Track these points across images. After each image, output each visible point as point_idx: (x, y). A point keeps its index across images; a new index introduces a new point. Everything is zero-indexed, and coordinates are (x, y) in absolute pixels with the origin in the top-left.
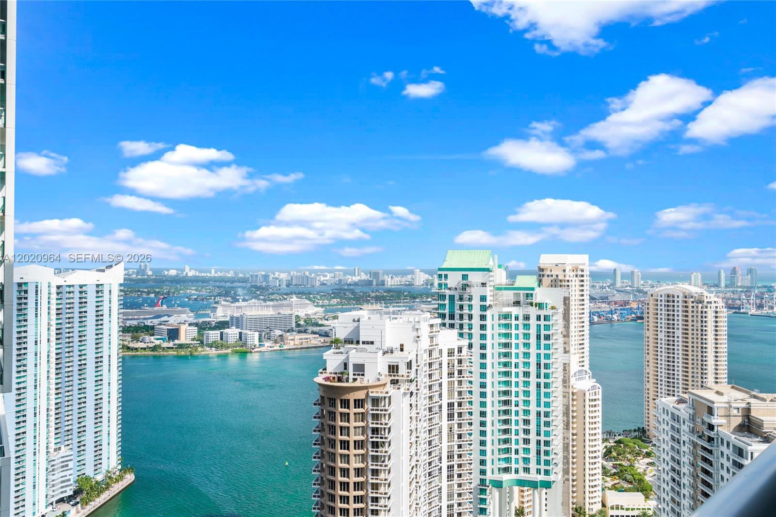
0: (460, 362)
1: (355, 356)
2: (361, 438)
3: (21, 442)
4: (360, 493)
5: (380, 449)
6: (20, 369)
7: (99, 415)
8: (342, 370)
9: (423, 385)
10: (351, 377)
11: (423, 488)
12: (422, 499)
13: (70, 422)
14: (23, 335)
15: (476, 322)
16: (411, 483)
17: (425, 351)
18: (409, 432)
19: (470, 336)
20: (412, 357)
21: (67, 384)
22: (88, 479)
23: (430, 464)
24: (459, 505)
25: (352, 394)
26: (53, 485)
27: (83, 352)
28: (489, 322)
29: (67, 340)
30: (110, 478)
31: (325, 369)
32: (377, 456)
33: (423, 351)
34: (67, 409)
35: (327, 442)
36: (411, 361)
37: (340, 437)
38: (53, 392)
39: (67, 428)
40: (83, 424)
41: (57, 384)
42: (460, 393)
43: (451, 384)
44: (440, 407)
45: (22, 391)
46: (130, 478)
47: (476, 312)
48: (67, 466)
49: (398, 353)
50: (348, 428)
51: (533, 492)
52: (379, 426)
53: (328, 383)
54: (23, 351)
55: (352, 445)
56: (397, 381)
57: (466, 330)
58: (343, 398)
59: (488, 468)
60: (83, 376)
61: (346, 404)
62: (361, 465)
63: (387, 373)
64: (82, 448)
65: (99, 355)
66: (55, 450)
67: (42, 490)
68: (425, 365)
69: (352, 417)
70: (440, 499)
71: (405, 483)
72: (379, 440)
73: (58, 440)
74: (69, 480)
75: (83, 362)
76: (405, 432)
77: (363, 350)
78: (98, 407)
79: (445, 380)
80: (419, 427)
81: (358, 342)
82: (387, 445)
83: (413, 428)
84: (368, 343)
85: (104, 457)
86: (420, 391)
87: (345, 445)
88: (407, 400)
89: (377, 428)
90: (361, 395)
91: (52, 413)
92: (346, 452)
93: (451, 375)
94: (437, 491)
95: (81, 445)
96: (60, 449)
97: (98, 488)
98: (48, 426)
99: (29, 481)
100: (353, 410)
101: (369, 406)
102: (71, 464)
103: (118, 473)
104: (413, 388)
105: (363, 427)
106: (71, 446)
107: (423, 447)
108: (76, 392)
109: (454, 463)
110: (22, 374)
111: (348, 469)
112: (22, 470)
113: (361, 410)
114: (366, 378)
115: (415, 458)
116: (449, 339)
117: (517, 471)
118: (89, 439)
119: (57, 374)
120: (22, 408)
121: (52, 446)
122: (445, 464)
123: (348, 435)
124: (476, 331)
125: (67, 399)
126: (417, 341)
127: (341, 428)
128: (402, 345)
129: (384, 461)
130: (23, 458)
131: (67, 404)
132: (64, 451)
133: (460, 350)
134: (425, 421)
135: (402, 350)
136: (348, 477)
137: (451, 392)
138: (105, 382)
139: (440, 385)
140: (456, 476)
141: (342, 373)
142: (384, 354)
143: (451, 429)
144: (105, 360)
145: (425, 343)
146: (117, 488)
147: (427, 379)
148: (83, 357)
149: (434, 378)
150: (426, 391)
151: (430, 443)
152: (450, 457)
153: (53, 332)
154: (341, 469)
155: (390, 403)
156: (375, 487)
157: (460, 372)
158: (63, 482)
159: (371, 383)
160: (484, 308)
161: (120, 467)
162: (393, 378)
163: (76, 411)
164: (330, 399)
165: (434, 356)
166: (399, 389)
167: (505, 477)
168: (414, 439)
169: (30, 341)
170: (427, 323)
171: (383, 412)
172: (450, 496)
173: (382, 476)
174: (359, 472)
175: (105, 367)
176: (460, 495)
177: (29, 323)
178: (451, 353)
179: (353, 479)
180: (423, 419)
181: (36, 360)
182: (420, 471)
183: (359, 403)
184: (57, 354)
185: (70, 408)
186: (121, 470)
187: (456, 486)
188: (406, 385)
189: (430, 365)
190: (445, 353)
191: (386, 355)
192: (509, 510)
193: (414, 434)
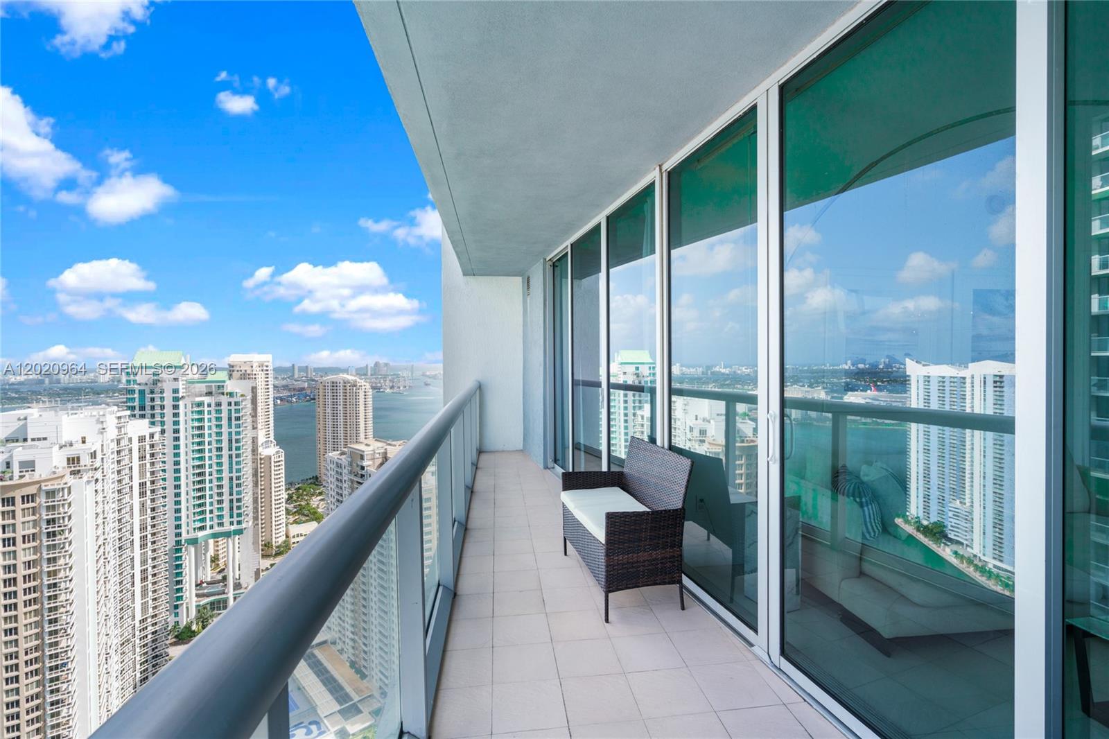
0: (152, 446)
1: (20, 454)
2: (32, 531)
4: (32, 584)
5: (59, 537)
8: (5, 468)
9: (111, 471)
10: (17, 474)
11: (112, 562)
12: (112, 572)
15: (168, 411)
16: (97, 561)
17: (112, 441)
18: (95, 516)
19: (163, 423)
20: (97, 447)
23: (120, 539)
24: (154, 567)
25: (16, 491)
28: (181, 411)
32: (55, 545)
33: (109, 441)
36: (95, 451)
42: (152, 473)
43: (142, 467)
44: (131, 487)
47: (168, 403)
49: (78, 445)
50: (15, 524)
51: (227, 541)
52: (56, 516)
55: (20, 540)
56: (79, 471)
57: (158, 418)
58: (7, 496)
59: (184, 530)
61: (11, 501)
62: (33, 557)
63: (65, 465)
68: (112, 453)
69: (20, 513)
70: (133, 567)
71: (90, 563)
72: (56, 529)
76: (90, 516)
77: (31, 447)
79: (136, 464)
80: (107, 508)
81: (25, 440)
82: (67, 531)
83: (100, 510)
84: (39, 439)
86: (107, 477)
88: (91, 487)
89: (54, 519)
90: (32, 490)
92: (11, 548)
93: (142, 458)
94: (129, 562)
100: (21, 507)
101: (42, 500)
104: (98, 475)
105: (34, 520)
107: (112, 525)
109: (147, 533)
111: (15, 564)
113: (31, 505)
114: (37, 473)
115: (102, 538)
116: (140, 427)
117: (211, 527)
122: (137, 536)
123: (15, 531)
124: (169, 419)
126: (102, 433)
127: (5, 526)
128: (84, 438)
129: (63, 548)
133: (152, 436)
134: (114, 502)
135: (84, 442)
136: (16, 571)
137: (142, 474)
139: (131, 468)
140: (149, 544)
141: (3, 473)
143: (143, 505)
145: (112, 433)
147: (114, 466)
149: (122, 464)
150: (115, 476)
151: (120, 521)
152: (143, 529)
154: (5, 565)
155: (69, 493)
156: (52, 573)
157: (152, 455)
159: (44, 477)
160: (176, 399)
162: (73, 469)
165: (122, 444)
166: (81, 478)
167: (200, 534)
168: (100, 521)
170: (114, 415)
171: (61, 503)
172: (144, 562)
173: (61, 562)
174: (30, 564)
176: (154, 559)
178: (142, 439)
179: (22, 573)
180: (111, 501)
182: (109, 548)
183: (26, 499)
187: (149, 553)
188: (90, 474)
189: (119, 452)
190: (135, 441)
191: (63, 449)
192: (205, 559)
193: (101, 516)
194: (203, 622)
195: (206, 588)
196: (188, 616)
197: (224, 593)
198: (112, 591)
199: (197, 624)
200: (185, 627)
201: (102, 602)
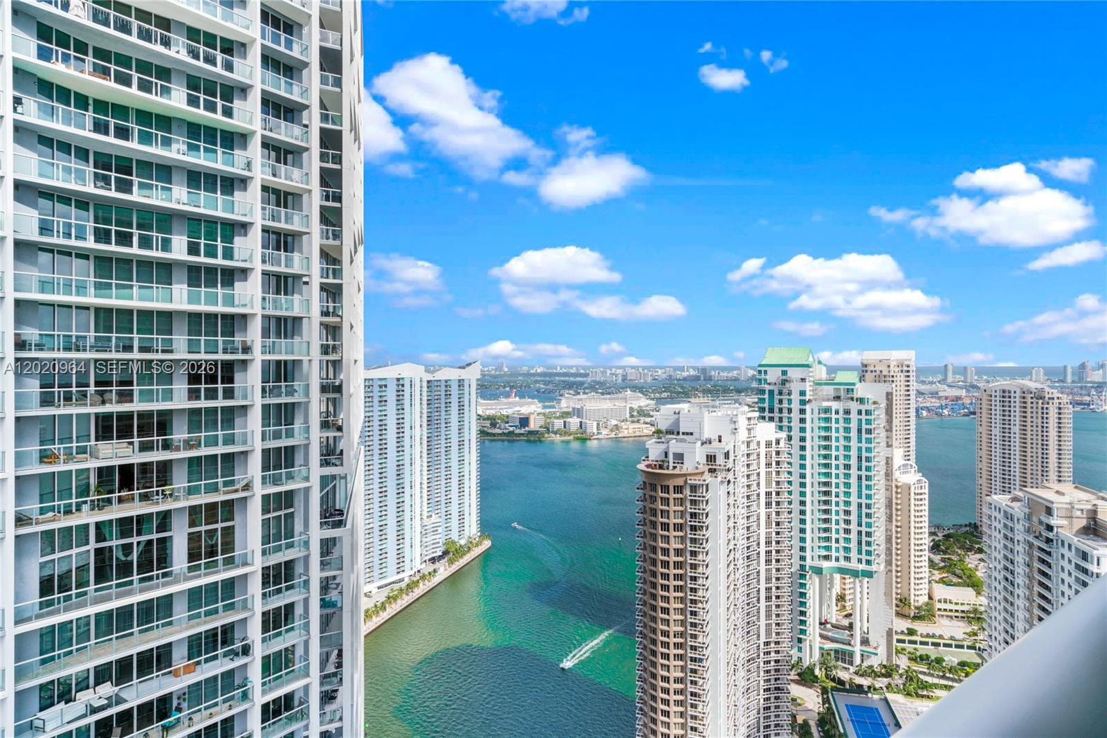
0: (778, 453)
1: (675, 446)
2: (680, 521)
3: (401, 509)
4: (680, 572)
5: (698, 532)
6: (399, 449)
7: (462, 490)
8: (663, 458)
9: (741, 475)
10: (671, 465)
11: (741, 571)
12: (741, 581)
13: (439, 495)
14: (401, 421)
15: (795, 415)
16: (728, 565)
17: (743, 442)
18: (727, 518)
19: (790, 429)
20: (730, 447)
21: (437, 463)
22: (453, 542)
23: (748, 548)
24: (778, 588)
25: (671, 481)
26: (426, 546)
27: (449, 437)
28: (808, 416)
29: (436, 426)
30: (471, 542)
31: (647, 457)
32: (695, 539)
33: (740, 443)
34: (436, 483)
35: (648, 523)
36: (728, 452)
37: (661, 520)
38: (425, 468)
39: (437, 499)
40: (449, 497)
41: (428, 462)
42: (778, 483)
43: (768, 474)
44: (758, 495)
45: (401, 467)
46: (487, 544)
47: (795, 406)
48: (437, 530)
49: (715, 444)
50: (668, 511)
51: (854, 583)
52: (697, 511)
53: (650, 470)
54: (401, 435)
55: (671, 527)
56: (715, 470)
57: (785, 423)
58: (663, 484)
59: (808, 554)
60: (448, 457)
61: (666, 489)
62: (680, 546)
63: (705, 462)
64: (449, 516)
65: (462, 439)
66: (428, 517)
67: (418, 549)
68: (743, 455)
69: (672, 502)
70: (758, 581)
71: (722, 565)
72: (697, 524)
73: (430, 509)
74: (439, 543)
75: (449, 445)
76: (722, 518)
77: (683, 441)
78: (461, 483)
79: (763, 470)
80: (737, 513)
81: (678, 433)
82: (704, 528)
83: (731, 513)
84: (687, 434)
85: (466, 525)
86: (738, 480)
87: (665, 527)
88: (723, 490)
89: (695, 513)
90: (680, 482)
91: (425, 486)
92: (666, 533)
93: (768, 465)
94: (755, 574)
95: (448, 514)
96: (431, 516)
97: (460, 551)
98: (421, 497)
99: (407, 542)
100: (672, 496)
101: (687, 492)
102: (440, 530)
103: (477, 539)
104: (730, 476)
105: (682, 511)
106: (440, 515)
107: (741, 532)
108: (443, 469)
109: (772, 548)
110: (401, 453)
111: (668, 549)
112: (402, 532)
113: (680, 496)
114: (685, 466)
115: (732, 543)
116: (767, 431)
117: (837, 559)
118: (454, 509)
119: (428, 454)
120: (401, 481)
121: (425, 514)
122: (763, 549)
123: (668, 518)
124: (795, 424)
125: (436, 475)
126: (734, 433)
127: (662, 511)
128: (720, 437)
129: (702, 544)
130: (402, 522)
131: (436, 479)
132: (434, 518)
133: (778, 442)
134: (743, 508)
135: (720, 441)
136: (668, 556)
137: (768, 483)
138: (466, 462)
139: (758, 474)
140: (774, 561)
141: (663, 461)
142: (702, 444)
143: (768, 516)
144: (466, 443)
145: (743, 435)
146: (477, 551)
147: (745, 469)
148: (449, 441)
149: (751, 468)
150: (745, 480)
151: (748, 528)
152: (768, 543)
153: (425, 420)
154: (662, 548)
155: (707, 490)
156: (694, 567)
157: (778, 463)
158: (434, 544)
159: (690, 471)
160: (803, 402)
161: (479, 534)
162: (710, 467)
163: (443, 486)
164: (651, 484)
165: (751, 448)
166: (716, 477)
167: (826, 564)
168: (731, 524)
169: (407, 426)
170: (745, 416)
171: (701, 499)
172: (768, 580)
173: (700, 557)
174: (679, 552)
175: (466, 450)
176: (778, 579)
177: (405, 411)
178: (768, 444)
179: (673, 558)
180: (741, 506)
181: (411, 442)
182: (738, 555)
183: (679, 489)
184: (428, 437)
185: (439, 483)
186: (480, 537)
187: (774, 571)
188: (724, 474)
189: (748, 455)
190: (763, 445)
191: (705, 446)
192: (830, 597)
193: (732, 520)
194: (826, 669)
195: (829, 630)
196: (811, 656)
197: (850, 645)
198: (740, 601)
199: (820, 669)
200: (808, 668)
201: (731, 609)
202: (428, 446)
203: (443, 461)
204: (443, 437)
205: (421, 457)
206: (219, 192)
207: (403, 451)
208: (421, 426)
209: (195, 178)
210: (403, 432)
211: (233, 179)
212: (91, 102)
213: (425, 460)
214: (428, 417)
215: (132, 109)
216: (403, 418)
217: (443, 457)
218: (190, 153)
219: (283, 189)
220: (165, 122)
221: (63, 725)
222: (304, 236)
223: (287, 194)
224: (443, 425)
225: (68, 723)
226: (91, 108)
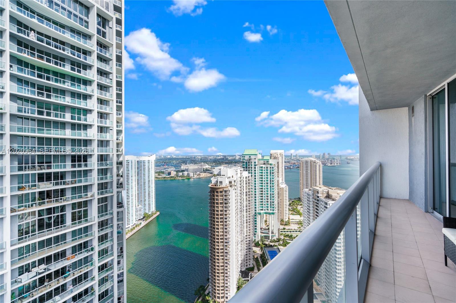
0: (249, 180)
1: (220, 179)
2: (222, 201)
3: (128, 204)
4: (222, 217)
5: (227, 204)
6: (128, 184)
7: (149, 196)
8: (216, 183)
9: (239, 187)
10: (219, 185)
11: (239, 215)
12: (239, 218)
13: (141, 198)
14: (128, 174)
15: (253, 169)
16: (236, 214)
17: (239, 177)
19: (252, 173)
20: (235, 179)
21: (141, 188)
22: (147, 214)
23: (241, 208)
24: (249, 219)
25: (219, 190)
26: (137, 216)
27: (145, 179)
28: (257, 169)
29: (140, 176)
30: (153, 213)
31: (211, 183)
32: (226, 207)
34: (141, 195)
35: (212, 203)
37: (216, 201)
38: (137, 190)
39: (141, 200)
40: (145, 199)
41: (138, 188)
42: (249, 189)
43: (246, 186)
44: (244, 193)
45: (128, 190)
46: (158, 213)
47: (253, 166)
48: (141, 210)
49: (231, 178)
50: (218, 199)
51: (270, 216)
52: (227, 198)
53: (212, 187)
54: (128, 179)
55: (219, 203)
56: (232, 186)
57: (250, 171)
58: (217, 191)
59: (257, 209)
60: (145, 186)
61: (217, 192)
62: (222, 209)
63: (229, 183)
64: (145, 205)
65: (149, 180)
66: (138, 206)
67: (134, 217)
68: (239, 181)
69: (219, 196)
70: (244, 218)
71: (234, 214)
72: (227, 202)
73: (138, 203)
74: (142, 214)
75: (145, 182)
76: (234, 200)
77: (222, 177)
78: (149, 194)
79: (245, 185)
80: (238, 198)
81: (220, 175)
82: (229, 203)
83: (236, 199)
84: (223, 175)
85: (151, 208)
87: (217, 203)
88: (234, 191)
89: (226, 199)
90: (221, 190)
91: (137, 196)
92: (217, 205)
93: (246, 184)
94: (243, 216)
95: (145, 204)
96: (139, 205)
97: (149, 216)
98: (135, 199)
99: (131, 214)
100: (219, 194)
101: (224, 193)
102: (142, 210)
103: (155, 212)
104: (236, 188)
105: (222, 199)
106: (142, 205)
107: (239, 204)
108: (143, 190)
109: (247, 208)
110: (128, 185)
111: (218, 210)
112: (129, 211)
113: (221, 194)
114: (223, 185)
115: (237, 207)
116: (246, 174)
117: (265, 210)
118: (147, 203)
119: (138, 185)
120: (128, 194)
121: (137, 205)
122: (245, 208)
123: (218, 201)
124: (253, 172)
125: (140, 192)
126: (237, 175)
127: (216, 199)
128: (233, 176)
129: (228, 208)
130: (129, 208)
131: (141, 193)
132: (140, 206)
133: (249, 177)
135: (233, 177)
136: (218, 212)
137: (246, 188)
138: (151, 187)
139: (243, 187)
140: (248, 212)
141: (216, 184)
142: (228, 178)
143: (246, 199)
144: (151, 181)
145: (239, 175)
146: (155, 216)
147: (240, 185)
148: (145, 180)
149: (242, 185)
150: (240, 188)
151: (241, 202)
152: (246, 206)
153: (136, 174)
154: (216, 210)
155: (229, 192)
156: (226, 215)
157: (249, 183)
158: (140, 215)
159: (224, 186)
160: (255, 165)
161: (155, 210)
162: (230, 185)
163: (143, 195)
164: (213, 191)
165: (242, 179)
166: (232, 188)
167: (262, 212)
168: (236, 202)
169: (130, 176)
170: (240, 169)
171: (228, 194)
172: (247, 217)
173: (228, 212)
174: (221, 211)
175: (151, 183)
176: (249, 217)
177: (130, 171)
179: (220, 213)
180: (239, 196)
181: (132, 181)
182: (238, 210)
183: (221, 192)
184: (138, 180)
185: (141, 194)
186: (156, 211)
187: (248, 214)
188: (234, 187)
189: (241, 181)
190: (245, 178)
191: (228, 179)
192: (263, 221)
193: (236, 200)
194: (262, 242)
195: (263, 230)
196: (258, 239)
197: (268, 234)
198: (239, 224)
199: (261, 242)
200: (257, 242)
201: (237, 227)
202: (138, 182)
203: (143, 187)
204: (143, 179)
205: (135, 186)
206: (82, 99)
207: (129, 184)
208: (135, 176)
209: (73, 94)
210: (129, 178)
211: (86, 95)
212: (36, 67)
213: (137, 187)
214: (138, 173)
215: (51, 71)
216: (129, 174)
217: (143, 186)
218: (72, 86)
219: (103, 99)
220: (63, 76)
221: (28, 280)
222: (110, 115)
223: (104, 100)
224: (143, 175)
225: (30, 279)
226: (36, 69)
